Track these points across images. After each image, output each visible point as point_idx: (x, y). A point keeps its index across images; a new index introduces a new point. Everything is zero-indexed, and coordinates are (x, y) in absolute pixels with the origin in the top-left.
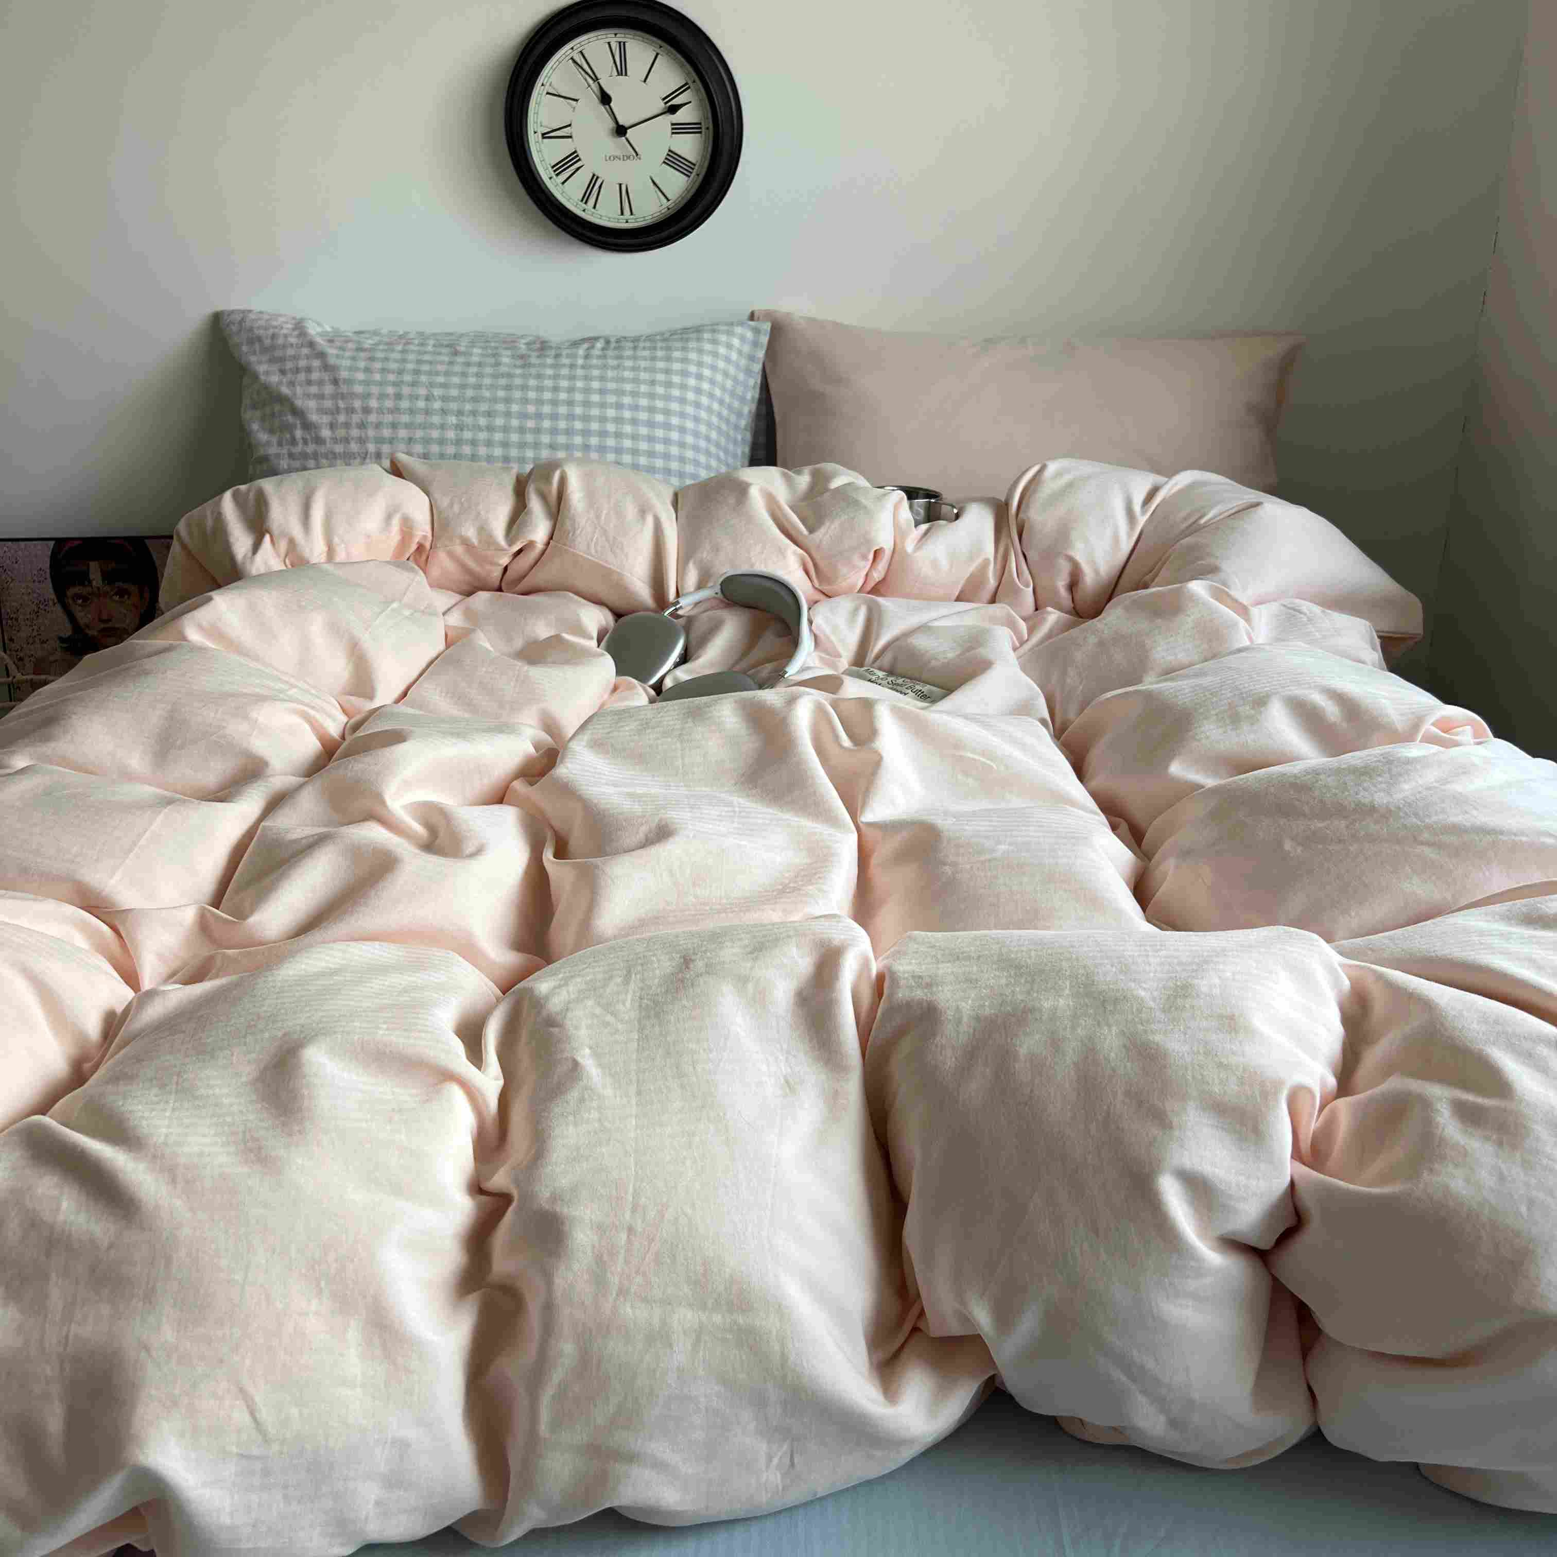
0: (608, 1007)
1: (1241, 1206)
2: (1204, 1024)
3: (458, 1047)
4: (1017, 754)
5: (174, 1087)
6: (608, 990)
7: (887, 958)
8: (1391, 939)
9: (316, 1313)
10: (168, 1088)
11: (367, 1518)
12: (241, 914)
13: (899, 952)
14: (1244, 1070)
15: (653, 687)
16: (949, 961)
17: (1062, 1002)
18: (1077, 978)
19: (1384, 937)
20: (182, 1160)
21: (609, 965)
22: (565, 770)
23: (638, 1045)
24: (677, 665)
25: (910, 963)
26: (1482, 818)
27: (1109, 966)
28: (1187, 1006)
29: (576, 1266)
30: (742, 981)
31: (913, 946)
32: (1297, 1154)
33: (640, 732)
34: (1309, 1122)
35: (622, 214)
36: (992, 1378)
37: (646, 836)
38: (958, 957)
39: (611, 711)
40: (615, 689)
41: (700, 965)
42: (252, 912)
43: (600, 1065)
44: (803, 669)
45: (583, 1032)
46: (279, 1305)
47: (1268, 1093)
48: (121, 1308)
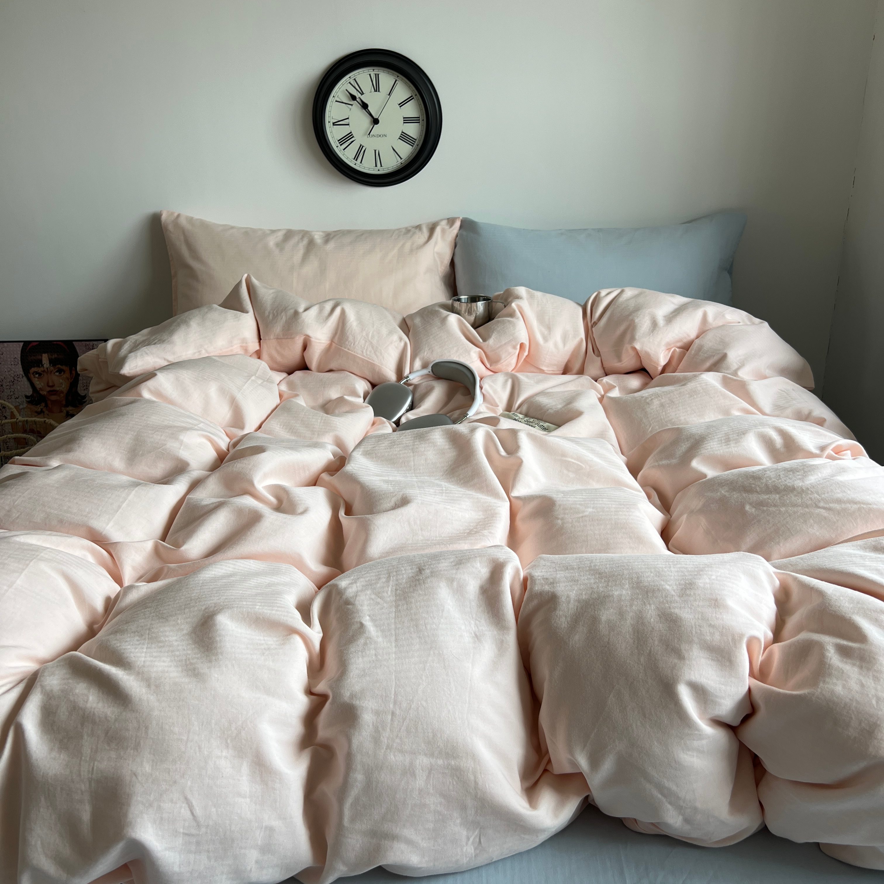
0: (378, 594)
1: (723, 701)
2: (701, 603)
3: (298, 615)
4: (596, 459)
5: (147, 636)
6: (378, 585)
7: (529, 569)
8: (802, 559)
9: (226, 757)
10: (143, 637)
11: (251, 869)
12: (178, 545)
13: (535, 566)
14: (723, 627)
15: (394, 422)
16: (562, 570)
17: (624, 592)
18: (632, 579)
19: (799, 558)
20: (153, 675)
21: (378, 572)
22: (350, 467)
23: (395, 615)
24: (408, 411)
25: (542, 571)
26: (851, 495)
27: (649, 573)
28: (692, 594)
29: (364, 733)
30: (451, 581)
31: (542, 562)
32: (752, 674)
33: (390, 447)
34: (758, 658)
35: (376, 166)
36: (587, 797)
37: (395, 503)
38: (567, 568)
39: (374, 436)
40: (373, 424)
41: (428, 571)
42: (184, 543)
43: (376, 626)
44: (477, 413)
45: (365, 608)
46: (206, 753)
47: (736, 640)
48: (122, 753)
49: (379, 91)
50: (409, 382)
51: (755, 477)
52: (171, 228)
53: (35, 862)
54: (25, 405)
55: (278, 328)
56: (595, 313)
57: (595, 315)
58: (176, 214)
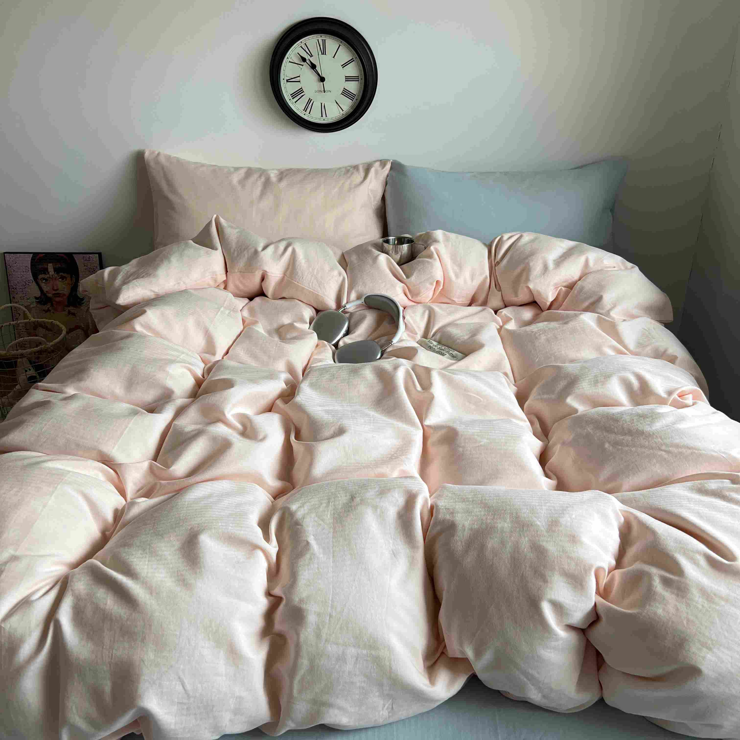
0: (320, 517)
1: (575, 613)
2: (563, 539)
3: (259, 531)
4: (492, 393)
5: (148, 550)
6: (321, 509)
7: (435, 498)
9: (208, 647)
10: (145, 551)
11: (226, 725)
12: (167, 466)
13: (440, 495)
14: (578, 559)
15: (334, 345)
16: (459, 502)
17: (506, 525)
18: (512, 514)
20: (154, 584)
21: (320, 497)
22: (300, 398)
23: (333, 535)
24: (345, 335)
25: (445, 502)
26: (687, 441)
27: (526, 510)
28: (556, 530)
29: (309, 630)
30: (375, 508)
31: (446, 491)
32: (598, 592)
33: (331, 380)
34: (603, 582)
35: (322, 117)
36: (473, 674)
37: (334, 432)
38: (464, 500)
39: (319, 369)
40: (317, 346)
41: (358, 500)
42: (172, 465)
43: (319, 544)
44: (401, 341)
45: (310, 529)
46: (193, 645)
47: (587, 570)
48: (133, 644)
49: (325, 54)
50: (347, 310)
51: (614, 419)
52: (152, 164)
53: (72, 721)
54: (35, 304)
55: (242, 263)
56: (498, 254)
57: (498, 256)
58: (157, 153)
